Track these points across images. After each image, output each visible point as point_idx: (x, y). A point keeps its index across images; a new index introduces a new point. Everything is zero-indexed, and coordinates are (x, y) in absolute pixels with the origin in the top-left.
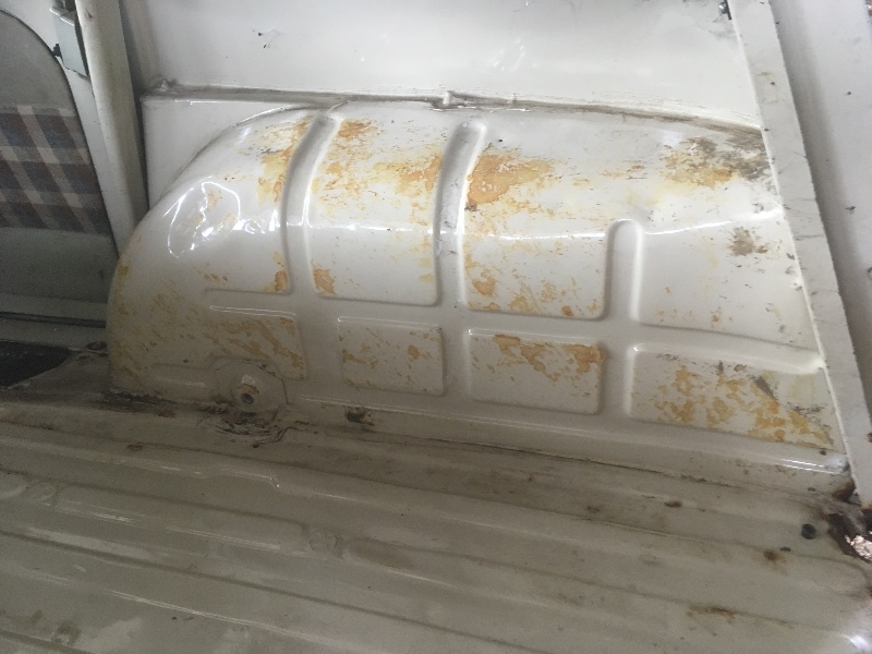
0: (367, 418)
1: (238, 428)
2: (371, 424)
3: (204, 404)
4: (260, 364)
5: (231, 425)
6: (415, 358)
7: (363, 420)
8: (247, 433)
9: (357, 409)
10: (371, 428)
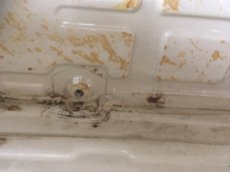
0: (162, 100)
1: (75, 113)
2: (163, 103)
3: (41, 99)
4: (92, 69)
5: (70, 112)
6: (214, 60)
7: (158, 101)
8: (84, 117)
9: (157, 94)
10: (162, 105)
